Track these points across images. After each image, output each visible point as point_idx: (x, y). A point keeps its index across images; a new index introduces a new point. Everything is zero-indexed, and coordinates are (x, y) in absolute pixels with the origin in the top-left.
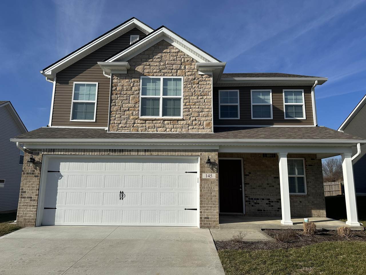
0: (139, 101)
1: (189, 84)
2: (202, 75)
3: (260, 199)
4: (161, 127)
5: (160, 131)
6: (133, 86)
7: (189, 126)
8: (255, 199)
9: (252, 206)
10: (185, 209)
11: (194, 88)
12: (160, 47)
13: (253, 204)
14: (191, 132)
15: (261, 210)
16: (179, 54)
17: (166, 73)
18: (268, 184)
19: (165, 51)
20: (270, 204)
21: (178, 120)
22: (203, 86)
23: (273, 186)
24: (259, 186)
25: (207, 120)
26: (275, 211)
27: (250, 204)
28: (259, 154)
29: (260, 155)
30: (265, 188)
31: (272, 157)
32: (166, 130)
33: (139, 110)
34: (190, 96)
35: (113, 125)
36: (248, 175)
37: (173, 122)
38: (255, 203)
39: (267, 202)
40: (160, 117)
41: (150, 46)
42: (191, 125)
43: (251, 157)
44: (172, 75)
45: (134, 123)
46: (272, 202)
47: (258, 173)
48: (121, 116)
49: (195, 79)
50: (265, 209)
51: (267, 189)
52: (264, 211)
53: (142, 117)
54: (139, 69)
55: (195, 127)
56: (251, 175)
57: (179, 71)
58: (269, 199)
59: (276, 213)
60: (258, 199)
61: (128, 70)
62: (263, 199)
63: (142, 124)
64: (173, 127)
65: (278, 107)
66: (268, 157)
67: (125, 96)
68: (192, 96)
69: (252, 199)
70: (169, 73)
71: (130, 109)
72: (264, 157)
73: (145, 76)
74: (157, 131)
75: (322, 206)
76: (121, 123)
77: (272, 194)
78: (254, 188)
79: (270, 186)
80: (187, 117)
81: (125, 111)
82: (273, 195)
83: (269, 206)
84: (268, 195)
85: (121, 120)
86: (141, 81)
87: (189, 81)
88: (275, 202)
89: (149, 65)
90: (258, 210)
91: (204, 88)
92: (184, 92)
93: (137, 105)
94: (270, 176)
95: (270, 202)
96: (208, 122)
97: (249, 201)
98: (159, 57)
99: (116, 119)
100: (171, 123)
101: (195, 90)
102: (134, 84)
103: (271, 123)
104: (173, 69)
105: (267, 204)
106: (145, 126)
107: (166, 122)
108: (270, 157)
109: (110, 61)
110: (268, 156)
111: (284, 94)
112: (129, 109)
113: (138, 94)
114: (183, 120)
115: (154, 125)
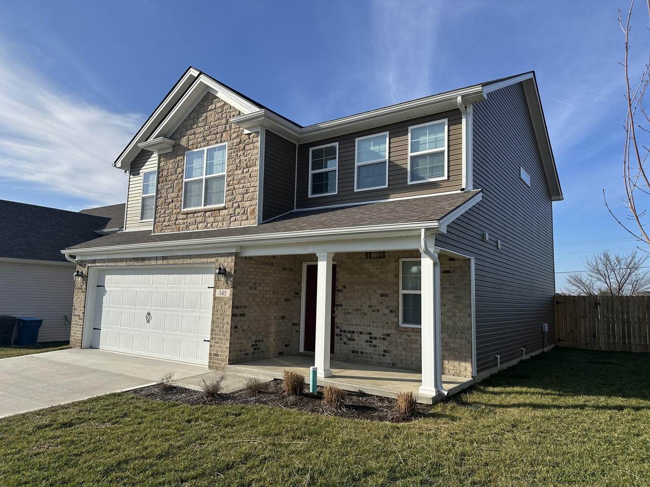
0: (182, 188)
1: (234, 152)
2: (249, 134)
3: (357, 332)
4: (202, 222)
5: (201, 228)
6: (177, 168)
7: (231, 217)
8: (349, 332)
9: (345, 343)
10: (205, 341)
11: (240, 156)
12: (205, 104)
13: (345, 340)
14: (232, 227)
15: (357, 352)
16: (225, 107)
17: (210, 140)
18: (370, 306)
19: (210, 107)
20: (371, 342)
21: (219, 210)
22: (249, 152)
23: (378, 311)
24: (357, 310)
25: (251, 206)
26: (379, 355)
27: (341, 339)
28: (360, 253)
29: (360, 256)
30: (365, 314)
31: (380, 258)
32: (207, 226)
33: (181, 201)
34: (234, 171)
35: (158, 224)
36: (341, 291)
37: (214, 213)
38: (349, 339)
39: (367, 337)
40: (202, 207)
41: (195, 106)
42: (233, 215)
43: (348, 259)
44: (217, 142)
45: (177, 219)
46: (375, 338)
47: (357, 287)
48: (165, 212)
49: (240, 143)
50: (364, 351)
51: (368, 315)
52: (362, 353)
53: (185, 210)
54: (183, 142)
55: (237, 217)
56: (345, 291)
57: (224, 134)
58: (370, 334)
59: (380, 359)
60: (353, 332)
61: (174, 146)
62: (361, 333)
63: (184, 219)
64: (214, 220)
65: (398, 163)
66: (374, 258)
67: (170, 183)
68: (237, 169)
69: (345, 331)
70: (213, 140)
71: (174, 199)
72: (367, 258)
73: (190, 150)
74: (198, 228)
75: (465, 354)
76: (165, 220)
77: (375, 325)
78: (349, 313)
79: (373, 311)
80: (229, 203)
81: (169, 204)
82: (377, 327)
83: (370, 346)
84: (369, 326)
85: (165, 217)
86: (185, 157)
87: (234, 147)
88: (380, 339)
89: (193, 134)
90: (353, 352)
91: (250, 154)
92: (228, 165)
93: (180, 194)
94: (375, 291)
95: (371, 338)
96: (253, 207)
97: (341, 335)
98: (203, 120)
99: (161, 216)
100: (212, 214)
101: (240, 161)
102: (178, 164)
103: (384, 194)
104: (217, 133)
105: (367, 341)
106: (187, 222)
107: (207, 214)
108: (377, 258)
109: (151, 140)
110: (373, 255)
111: (410, 134)
112: (172, 200)
113: (182, 177)
114: (225, 208)
115: (195, 220)
